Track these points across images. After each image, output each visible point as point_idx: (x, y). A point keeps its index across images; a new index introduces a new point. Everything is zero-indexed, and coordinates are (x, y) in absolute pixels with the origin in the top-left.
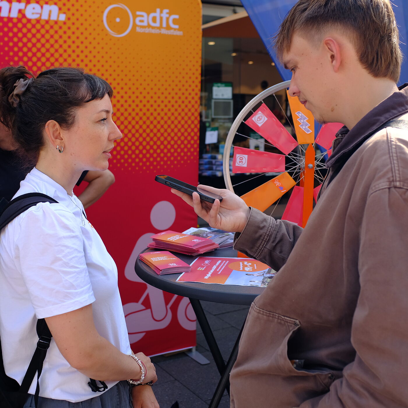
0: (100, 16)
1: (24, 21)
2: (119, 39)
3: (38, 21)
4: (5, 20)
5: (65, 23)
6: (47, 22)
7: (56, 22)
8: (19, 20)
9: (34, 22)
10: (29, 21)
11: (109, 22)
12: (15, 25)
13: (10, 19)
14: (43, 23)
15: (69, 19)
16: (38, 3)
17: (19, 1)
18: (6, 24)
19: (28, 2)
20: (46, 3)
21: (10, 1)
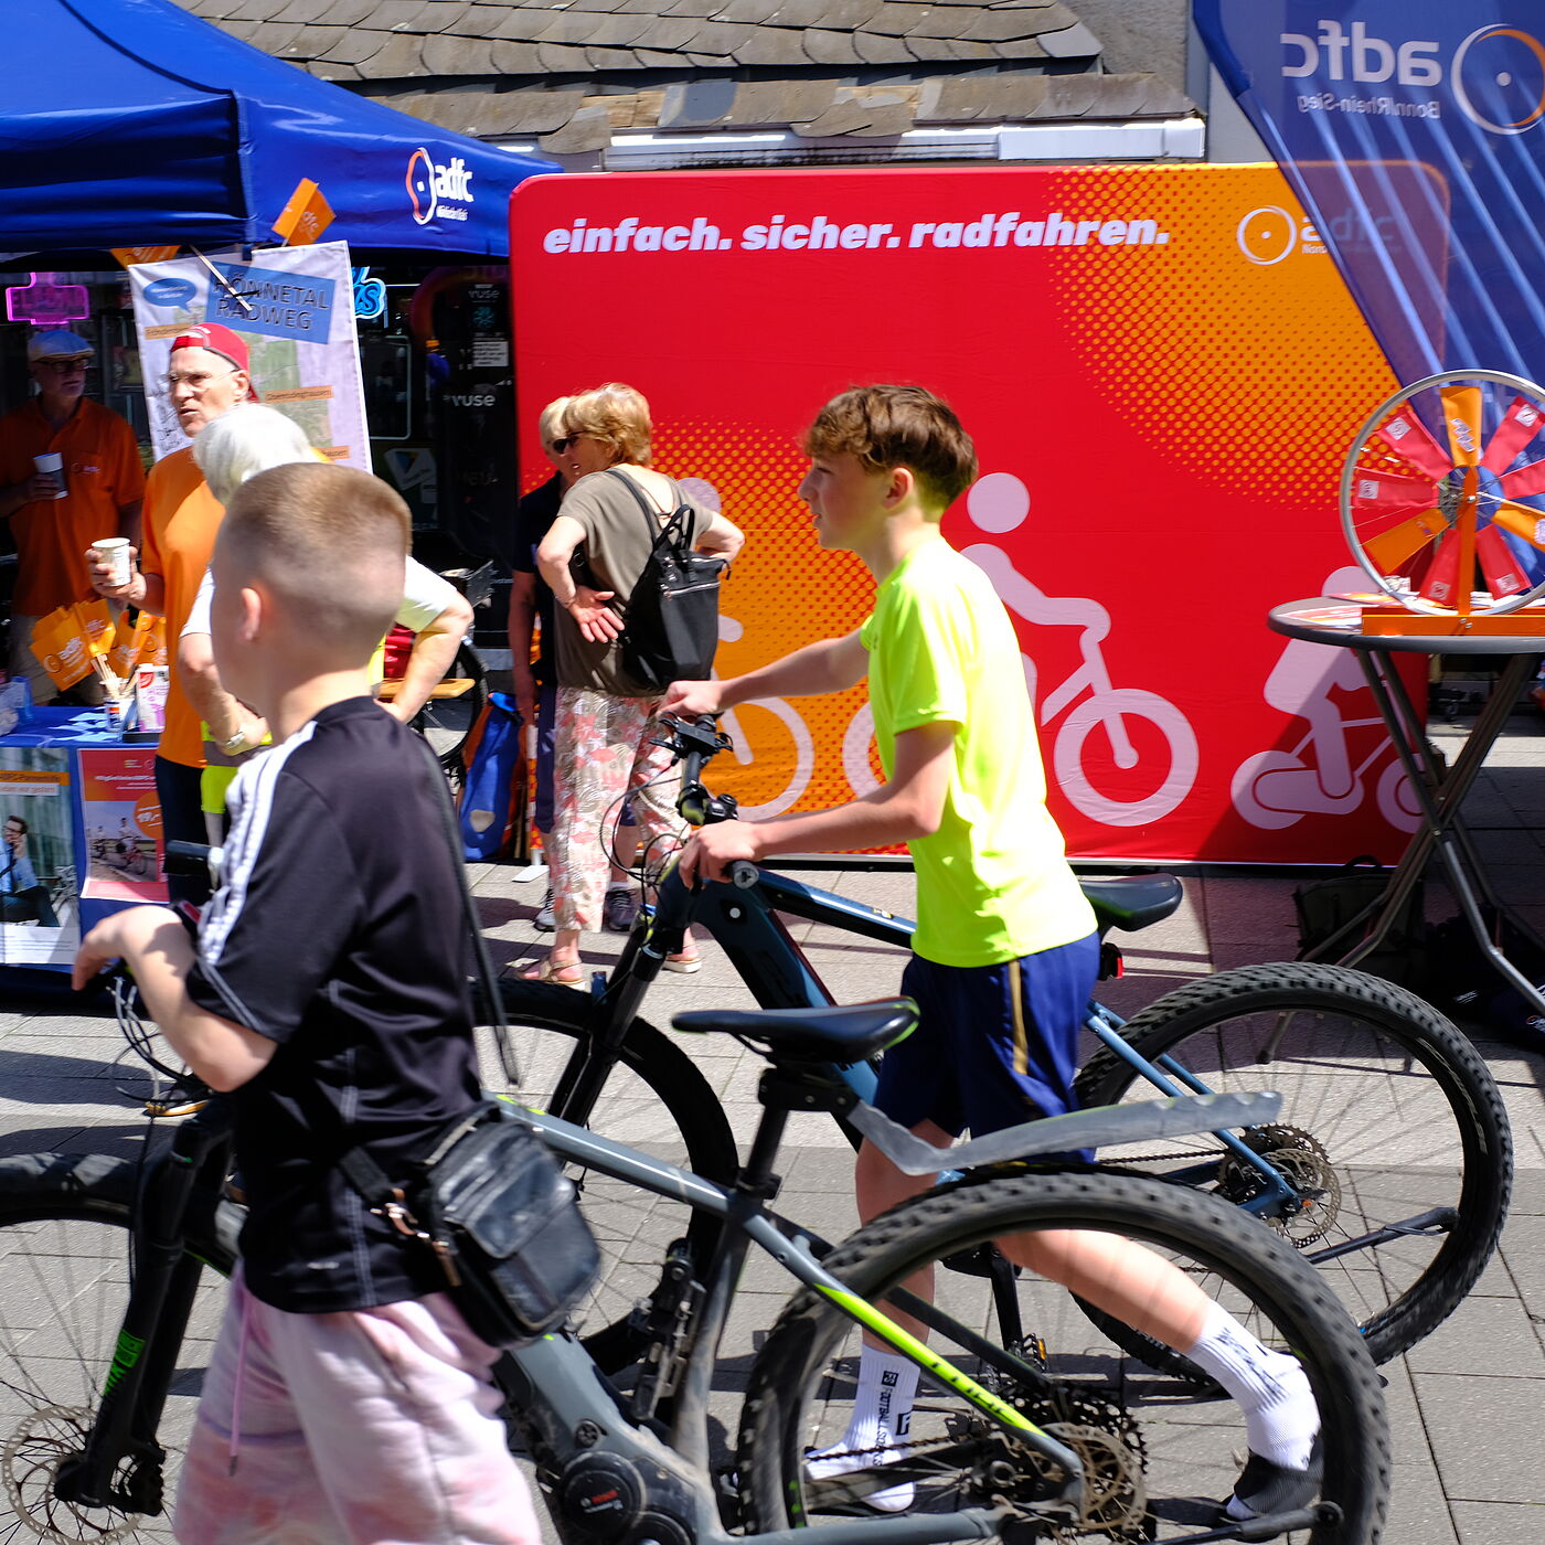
0: (1232, 231)
1: (1097, 249)
2: (1267, 268)
3: (1121, 248)
4: (1067, 250)
5: (1167, 248)
6: (1136, 248)
7: (1151, 248)
8: (1089, 249)
9: (1113, 250)
10: (1106, 248)
11: (1249, 240)
12: (1082, 257)
13: (1074, 248)
14: (1128, 250)
15: (1175, 240)
16: (1121, 218)
17: (1090, 218)
18: (1067, 257)
19: (1105, 219)
20: (1136, 218)
21: (1075, 220)
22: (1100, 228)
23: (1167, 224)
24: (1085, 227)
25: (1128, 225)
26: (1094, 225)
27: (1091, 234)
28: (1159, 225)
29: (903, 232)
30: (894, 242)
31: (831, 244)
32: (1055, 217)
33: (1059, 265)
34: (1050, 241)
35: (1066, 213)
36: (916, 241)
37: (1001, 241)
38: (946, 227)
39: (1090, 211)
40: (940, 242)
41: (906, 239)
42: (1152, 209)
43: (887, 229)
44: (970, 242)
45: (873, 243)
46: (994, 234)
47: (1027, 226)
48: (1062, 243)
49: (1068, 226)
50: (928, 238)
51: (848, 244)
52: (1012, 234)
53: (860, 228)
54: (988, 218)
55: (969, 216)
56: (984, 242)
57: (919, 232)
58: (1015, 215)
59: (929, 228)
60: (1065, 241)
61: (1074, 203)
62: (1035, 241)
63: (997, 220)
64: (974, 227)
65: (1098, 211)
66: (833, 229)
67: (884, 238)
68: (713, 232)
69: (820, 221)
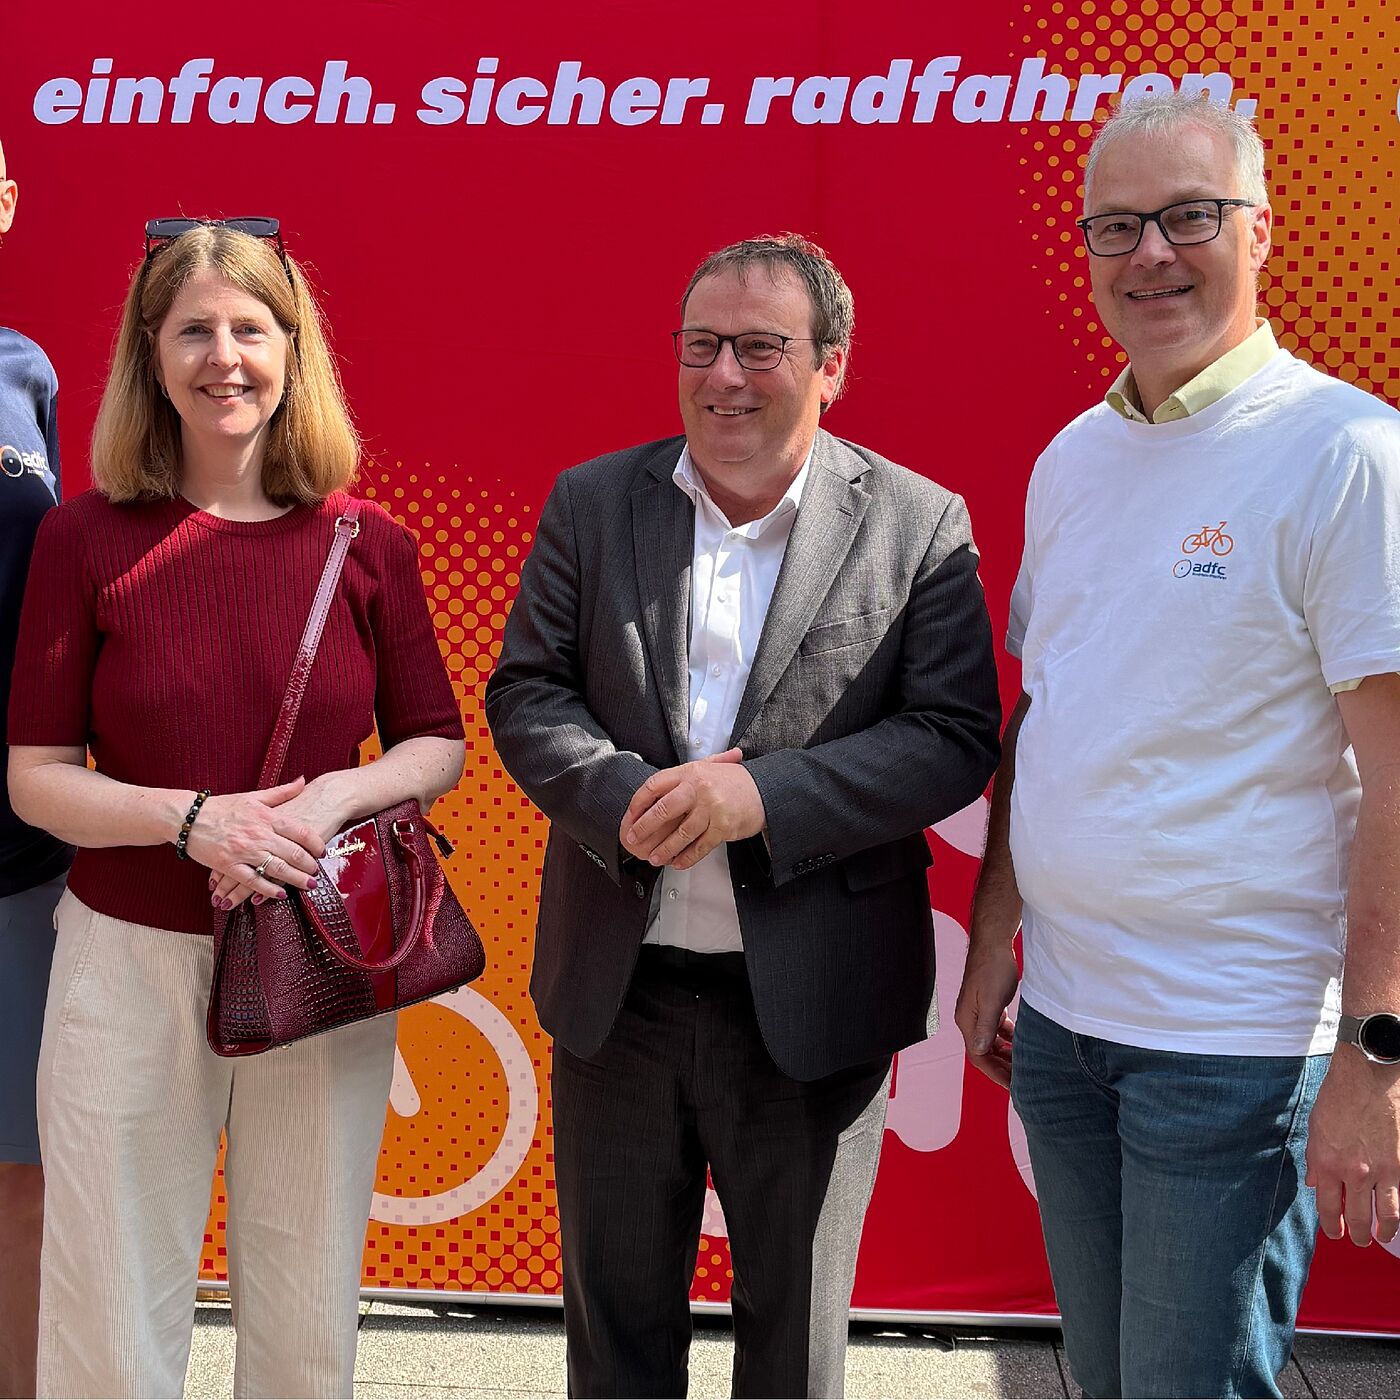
4: (1055, 131)
12: (1083, 145)
13: (1069, 128)
16: (1163, 68)
17: (1102, 69)
18: (1054, 146)
19: (1132, 70)
20: (1194, 68)
21: (1072, 72)
22: (1122, 89)
23: (1256, 82)
24: (1092, 85)
25: (1177, 82)
26: (1111, 83)
27: (1103, 101)
28: (1239, 83)
29: (735, 99)
30: (713, 114)
31: (590, 116)
32: (1033, 66)
33: (1039, 162)
34: (1022, 113)
35: (1055, 59)
36: (757, 113)
37: (924, 114)
38: (814, 84)
39: (1103, 54)
40: (804, 113)
41: (737, 104)
42: (1225, 52)
43: (700, 87)
44: (864, 114)
45: (673, 116)
46: (911, 99)
47: (975, 83)
48: (1044, 117)
49: (1058, 85)
50: (781, 106)
51: (622, 116)
52: (946, 100)
53: (648, 87)
54: (901, 67)
55: (863, 64)
56: (890, 113)
57: (764, 92)
58: (953, 62)
59: (784, 86)
60: (1053, 112)
61: (1072, 39)
62: (991, 113)
63: (918, 70)
64: (870, 85)
65: (1118, 53)
66: (594, 88)
67: (694, 106)
68: (361, 89)
69: (569, 70)
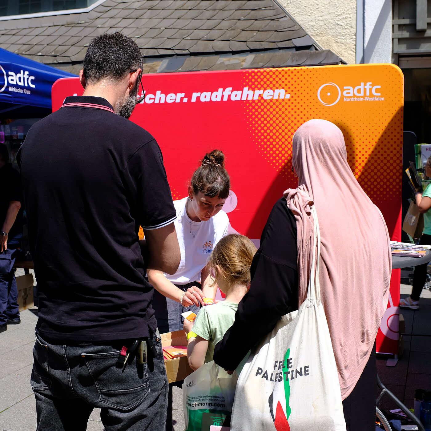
0: (315, 93)
1: (262, 101)
2: (329, 108)
3: (271, 100)
4: (251, 102)
5: (289, 100)
6: (277, 100)
7: (283, 100)
8: (259, 101)
9: (268, 101)
10: (265, 101)
12: (256, 104)
13: (253, 101)
14: (274, 101)
15: (292, 97)
16: (271, 89)
17: (259, 89)
18: (251, 104)
19: (265, 89)
20: (277, 88)
21: (253, 90)
22: (263, 93)
23: (289, 91)
24: (257, 92)
25: (274, 91)
26: (261, 92)
27: (260, 95)
28: (286, 91)
29: (189, 96)
30: (185, 100)
31: (162, 101)
32: (246, 89)
33: (248, 108)
34: (244, 98)
35: (250, 87)
36: (194, 100)
37: (225, 99)
38: (204, 94)
39: (259, 86)
40: (203, 99)
41: (190, 98)
42: (283, 85)
43: (183, 95)
44: (214, 99)
45: (178, 101)
46: (223, 96)
47: (235, 92)
48: (248, 99)
49: (251, 92)
50: (198, 98)
51: (169, 101)
52: (229, 96)
53: (173, 95)
54: (221, 90)
55: (213, 89)
56: (219, 99)
57: (195, 95)
58: (231, 89)
59: (198, 94)
60: (250, 98)
61: (253, 83)
62: (238, 98)
63: (224, 90)
64: (215, 93)
65: (262, 86)
66: (163, 96)
67: (182, 99)
69: (158, 92)
